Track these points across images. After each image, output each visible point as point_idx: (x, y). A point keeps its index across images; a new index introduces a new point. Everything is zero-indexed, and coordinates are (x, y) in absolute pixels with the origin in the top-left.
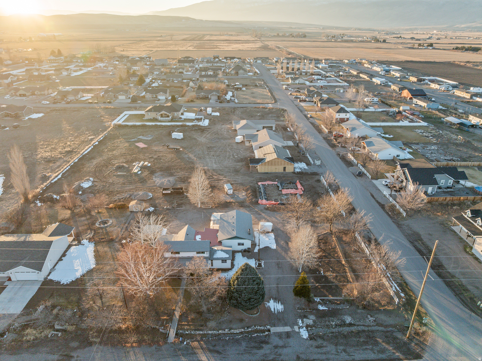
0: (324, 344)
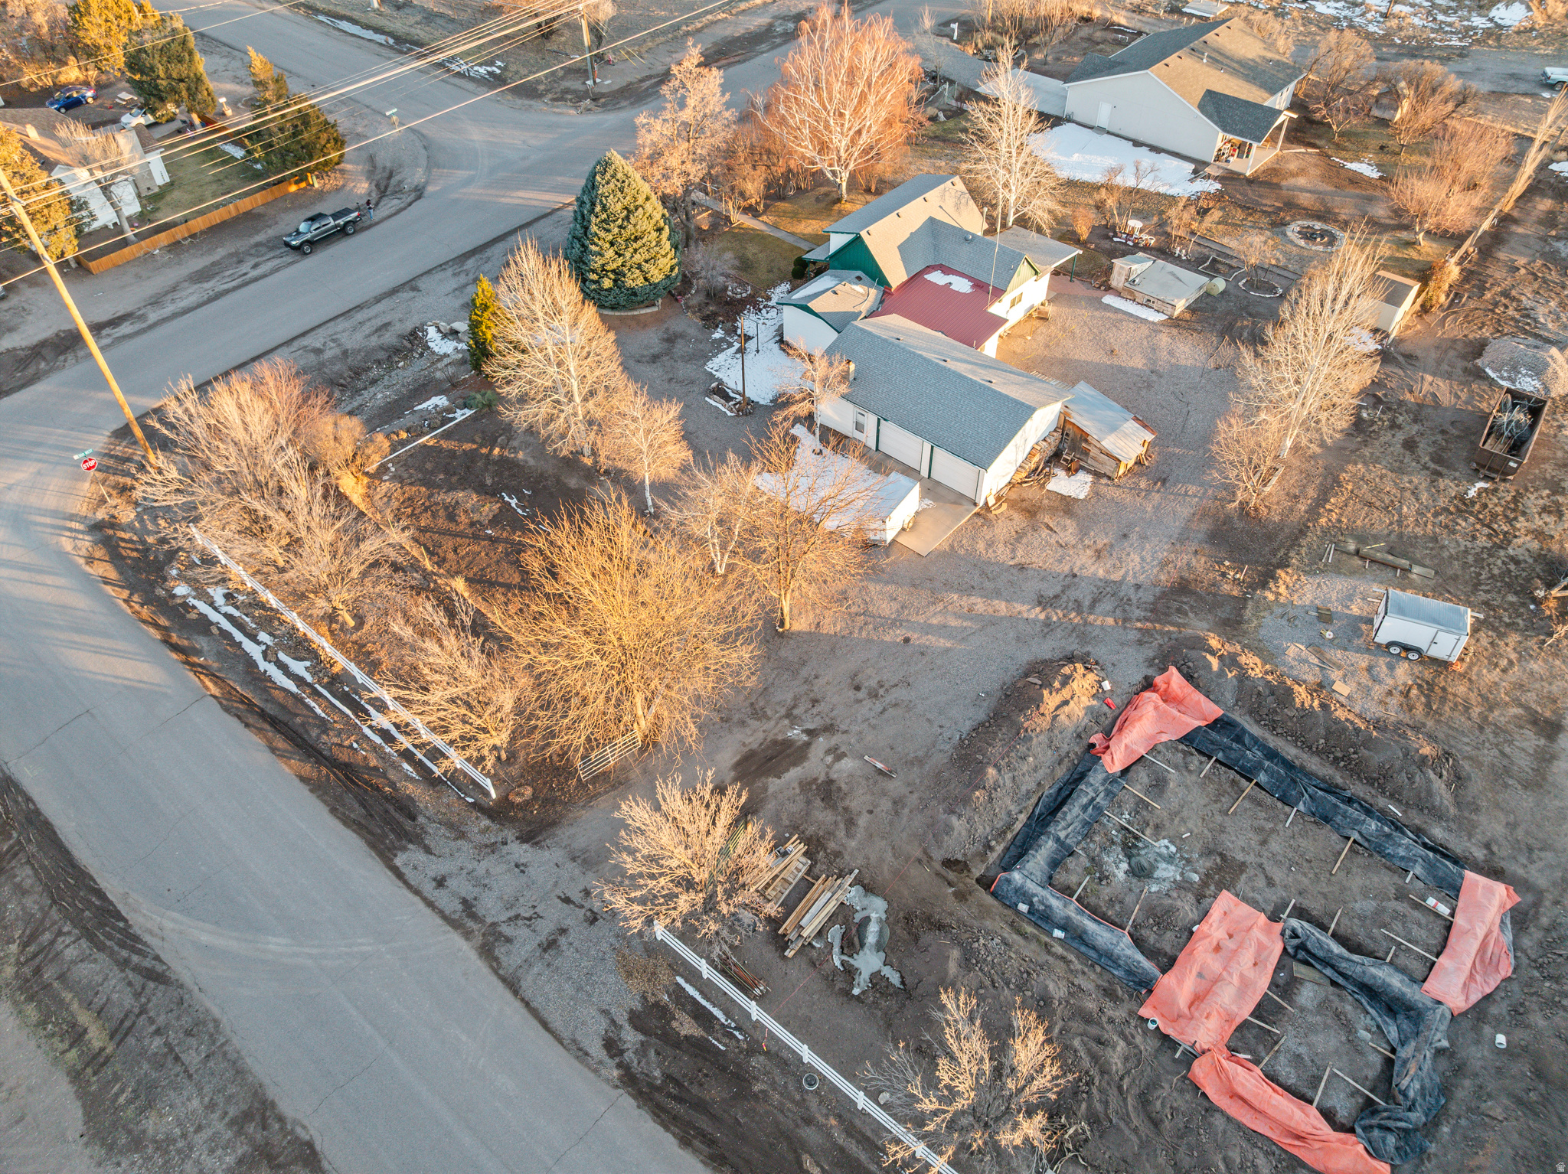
0: (374, 338)
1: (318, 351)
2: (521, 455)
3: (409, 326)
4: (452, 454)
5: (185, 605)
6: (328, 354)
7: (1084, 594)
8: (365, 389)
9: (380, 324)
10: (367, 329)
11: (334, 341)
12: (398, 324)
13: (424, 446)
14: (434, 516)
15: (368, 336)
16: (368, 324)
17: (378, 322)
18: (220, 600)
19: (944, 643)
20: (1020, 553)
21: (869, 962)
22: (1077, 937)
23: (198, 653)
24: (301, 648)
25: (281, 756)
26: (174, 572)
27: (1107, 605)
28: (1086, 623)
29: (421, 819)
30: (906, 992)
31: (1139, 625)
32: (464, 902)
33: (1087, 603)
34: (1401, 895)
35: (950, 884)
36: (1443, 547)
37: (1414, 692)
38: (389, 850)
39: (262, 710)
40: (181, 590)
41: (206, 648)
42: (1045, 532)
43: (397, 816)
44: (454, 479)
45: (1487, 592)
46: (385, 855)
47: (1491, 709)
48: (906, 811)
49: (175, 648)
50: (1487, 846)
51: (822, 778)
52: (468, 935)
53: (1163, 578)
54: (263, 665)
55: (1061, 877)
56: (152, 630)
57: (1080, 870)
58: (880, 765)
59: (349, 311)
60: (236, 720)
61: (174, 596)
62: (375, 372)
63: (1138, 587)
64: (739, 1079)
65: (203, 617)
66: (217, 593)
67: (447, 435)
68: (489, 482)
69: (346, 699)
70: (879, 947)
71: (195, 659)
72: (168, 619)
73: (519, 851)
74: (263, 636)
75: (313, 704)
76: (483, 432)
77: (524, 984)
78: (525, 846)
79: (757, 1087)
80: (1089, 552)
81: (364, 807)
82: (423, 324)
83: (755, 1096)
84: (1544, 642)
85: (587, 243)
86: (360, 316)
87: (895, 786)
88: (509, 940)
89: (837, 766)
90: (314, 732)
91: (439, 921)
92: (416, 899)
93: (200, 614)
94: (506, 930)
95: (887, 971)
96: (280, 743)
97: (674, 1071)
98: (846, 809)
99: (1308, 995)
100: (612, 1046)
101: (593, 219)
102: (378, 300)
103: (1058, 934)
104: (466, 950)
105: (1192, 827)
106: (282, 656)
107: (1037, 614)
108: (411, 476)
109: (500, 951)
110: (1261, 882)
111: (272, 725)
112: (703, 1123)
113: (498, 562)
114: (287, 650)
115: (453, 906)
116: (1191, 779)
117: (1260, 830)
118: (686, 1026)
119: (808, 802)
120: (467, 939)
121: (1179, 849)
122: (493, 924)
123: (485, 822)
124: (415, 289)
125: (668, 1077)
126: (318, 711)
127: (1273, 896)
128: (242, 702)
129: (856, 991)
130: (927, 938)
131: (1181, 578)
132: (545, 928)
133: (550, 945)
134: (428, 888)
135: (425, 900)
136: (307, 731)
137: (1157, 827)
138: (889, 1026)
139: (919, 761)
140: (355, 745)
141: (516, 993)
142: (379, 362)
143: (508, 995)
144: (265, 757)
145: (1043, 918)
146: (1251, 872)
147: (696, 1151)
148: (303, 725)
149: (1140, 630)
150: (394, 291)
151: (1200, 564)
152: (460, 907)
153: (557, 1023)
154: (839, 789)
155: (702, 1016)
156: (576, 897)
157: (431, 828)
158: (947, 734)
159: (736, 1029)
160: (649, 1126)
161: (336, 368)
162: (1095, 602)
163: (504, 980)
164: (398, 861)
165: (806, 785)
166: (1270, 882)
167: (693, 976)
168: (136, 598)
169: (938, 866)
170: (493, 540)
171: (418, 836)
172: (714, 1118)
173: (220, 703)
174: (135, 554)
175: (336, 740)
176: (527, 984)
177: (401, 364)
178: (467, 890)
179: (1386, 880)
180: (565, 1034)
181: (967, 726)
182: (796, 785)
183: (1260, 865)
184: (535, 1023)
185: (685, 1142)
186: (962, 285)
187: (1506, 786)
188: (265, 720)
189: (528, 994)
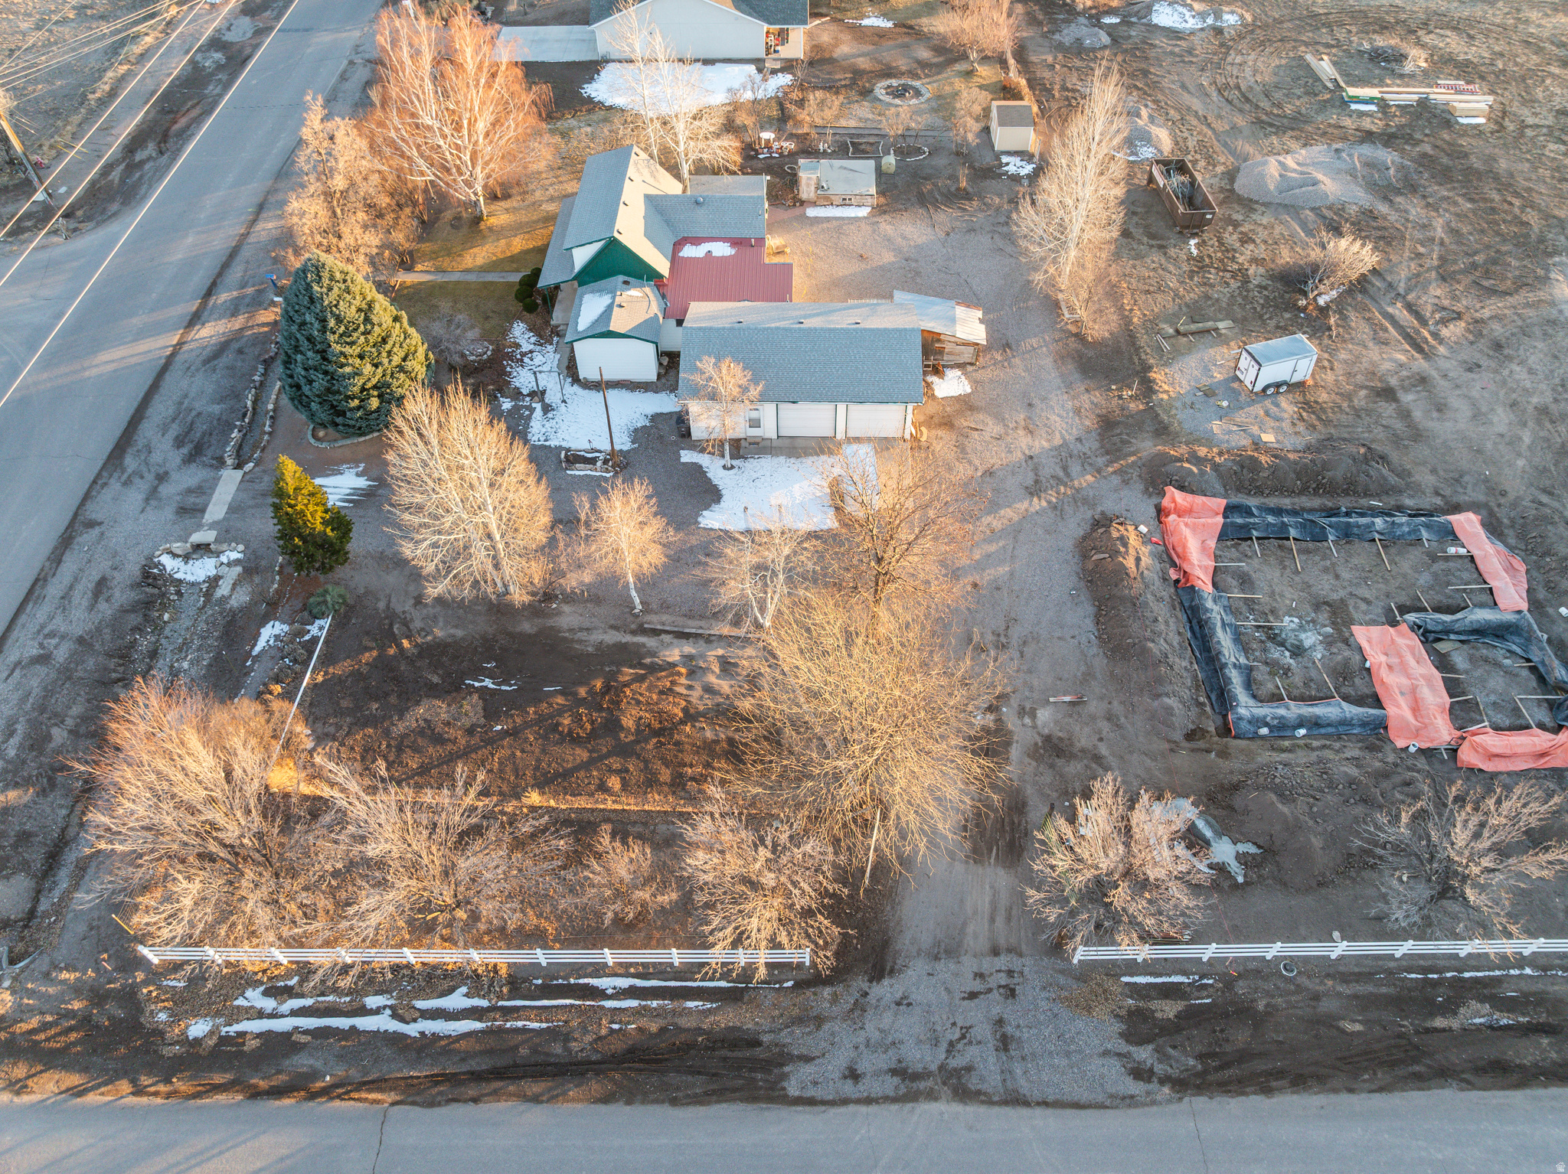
0: (103, 606)
1: (44, 659)
2: (439, 633)
3: (132, 568)
4: (357, 675)
5: (225, 1040)
6: (61, 654)
7: (1050, 468)
8: (150, 668)
9: (91, 586)
10: (81, 598)
11: (52, 635)
12: (116, 574)
13: (314, 687)
14: (417, 750)
15: (91, 608)
16: (77, 594)
17: (87, 584)
18: (269, 1004)
19: (1003, 570)
20: (977, 462)
21: (1224, 851)
22: (1314, 724)
23: (315, 1075)
24: (437, 980)
25: (552, 1099)
26: (163, 1016)
27: (1075, 468)
28: (1078, 490)
29: (766, 1038)
30: (1269, 852)
31: (1110, 469)
32: (894, 1072)
33: (1061, 474)
34: (1434, 558)
35: (1208, 751)
36: (1217, 300)
37: (1304, 414)
38: (772, 1089)
39: (472, 1073)
40: (198, 1028)
41: (318, 1064)
42: (976, 434)
43: (739, 1054)
44: (393, 699)
45: (1270, 318)
46: (773, 1095)
47: (1351, 401)
48: (1123, 720)
49: (277, 1092)
50: (1437, 494)
51: (1039, 741)
52: (931, 1096)
53: (1087, 423)
54: (412, 1030)
55: (1262, 692)
56: (221, 1098)
57: (1267, 677)
58: (1067, 699)
59: (30, 592)
60: (455, 1105)
61: (197, 1041)
62: (144, 643)
63: (1079, 440)
64: (1243, 1012)
65: (266, 1036)
66: (254, 998)
67: (327, 660)
68: (436, 679)
69: (548, 991)
70: (1219, 834)
71: (319, 1085)
72: (225, 1071)
73: (885, 990)
74: (372, 1002)
75: (520, 1024)
76: (367, 633)
77: (1022, 1091)
78: (886, 982)
79: (1261, 1006)
80: (1021, 432)
81: (699, 1073)
82: (150, 558)
83: (1267, 1014)
84: (1330, 337)
85: (331, 368)
86: (54, 590)
87: (1094, 707)
88: (969, 1069)
89: (1039, 723)
90: (557, 1049)
91: (894, 1107)
92: (852, 1108)
93: (259, 1035)
94: (955, 1063)
95: (1242, 848)
96: (536, 1088)
97: (1199, 1048)
98: (1083, 750)
99: (1459, 660)
100: (1140, 1073)
101: (332, 338)
102: (56, 558)
103: (1302, 732)
104: (945, 1109)
105: (1290, 596)
106: (421, 1004)
107: (1038, 504)
108: (339, 727)
109: (973, 1083)
110: (1363, 606)
111: (502, 1079)
112: (1260, 1066)
113: (544, 751)
114: (421, 993)
115: (890, 1085)
116: (1255, 562)
117: (1326, 570)
118: (1169, 1009)
119: (1052, 766)
120: (936, 1099)
121: (1300, 618)
122: (941, 1067)
123: (827, 992)
124: (91, 524)
125: (1200, 1057)
126: (535, 1025)
127: (1378, 610)
128: (437, 1083)
129: (1240, 879)
130: (1238, 801)
131: (1099, 416)
132: (983, 1030)
133: (1005, 1043)
134: (848, 1088)
135: (859, 1101)
136: (547, 1054)
137: (1272, 612)
138: (1285, 884)
139: (1088, 676)
140: (616, 1026)
141: (1026, 1104)
142: (137, 629)
143: (1024, 1112)
144: (536, 1116)
145: (1282, 728)
146: (1351, 602)
147: (1280, 1090)
148: (535, 1051)
149: (1115, 472)
150: (66, 541)
151: (1097, 397)
152: (896, 1080)
153: (1085, 1097)
154: (1061, 739)
155: (1169, 992)
156: (977, 986)
157: (784, 1037)
158: (1084, 640)
159: (1201, 978)
160: (1235, 1106)
161: (91, 663)
162: (1065, 469)
163: (1005, 1103)
164: (793, 1091)
165: (1034, 753)
166: (1368, 602)
167: (1132, 968)
168: (145, 1080)
169: (1185, 744)
170: (514, 733)
171: (781, 1054)
172: (1261, 1055)
173: (414, 1103)
174: (73, 1036)
175: (589, 1038)
176: (1024, 1087)
177: (166, 617)
178: (884, 1060)
179: (1415, 555)
180: (1101, 1098)
181: (1089, 624)
182: (1027, 760)
183: (1351, 594)
184: (1069, 1112)
185: (1267, 1091)
186: (722, 250)
187: (1406, 447)
188: (488, 1080)
189: (1037, 1095)
